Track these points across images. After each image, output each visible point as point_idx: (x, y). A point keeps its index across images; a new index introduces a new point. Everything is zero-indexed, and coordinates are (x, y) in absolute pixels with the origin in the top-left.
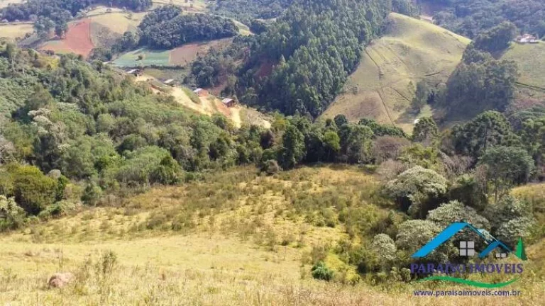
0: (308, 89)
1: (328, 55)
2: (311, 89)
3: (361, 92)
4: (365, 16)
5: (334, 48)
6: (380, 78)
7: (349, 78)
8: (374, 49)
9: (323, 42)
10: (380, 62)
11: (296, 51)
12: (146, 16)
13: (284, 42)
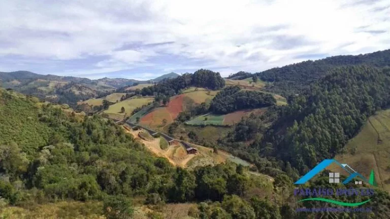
0: (307, 147)
1: (330, 121)
2: (310, 148)
3: (359, 153)
4: (368, 92)
5: (336, 117)
6: (378, 142)
7: (350, 141)
8: (376, 118)
9: (328, 111)
10: (380, 129)
11: (306, 117)
12: (218, 93)
13: (300, 111)
